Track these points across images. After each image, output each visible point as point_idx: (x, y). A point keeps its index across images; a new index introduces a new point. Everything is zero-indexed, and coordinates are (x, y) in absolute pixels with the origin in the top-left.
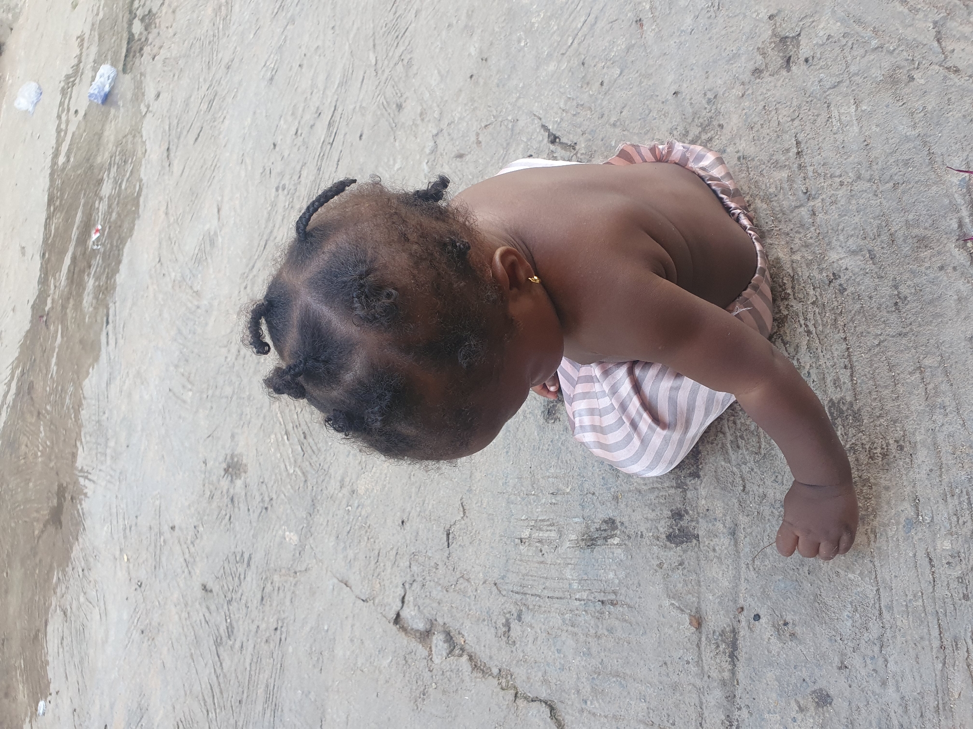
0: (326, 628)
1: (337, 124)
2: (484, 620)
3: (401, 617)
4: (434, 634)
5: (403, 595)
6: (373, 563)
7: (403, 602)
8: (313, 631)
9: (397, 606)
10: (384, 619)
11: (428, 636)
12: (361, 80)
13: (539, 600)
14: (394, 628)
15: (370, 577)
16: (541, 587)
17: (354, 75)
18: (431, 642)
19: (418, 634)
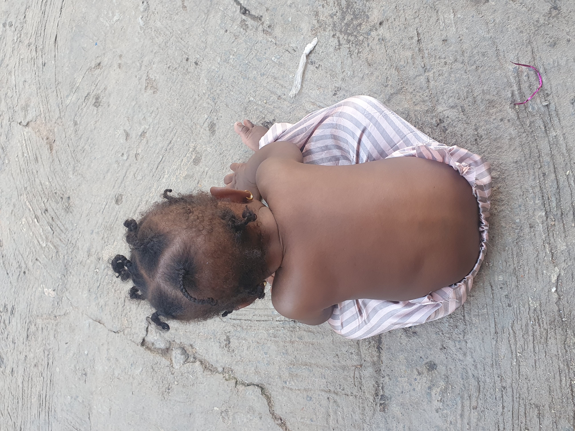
0: (86, 353)
2: (211, 338)
3: (146, 341)
4: (172, 350)
5: (147, 326)
6: (121, 306)
7: (147, 331)
8: (75, 356)
9: (142, 334)
10: (134, 343)
11: (167, 352)
13: (250, 323)
14: (142, 349)
15: (120, 317)
16: (252, 315)
18: (171, 355)
19: (160, 351)
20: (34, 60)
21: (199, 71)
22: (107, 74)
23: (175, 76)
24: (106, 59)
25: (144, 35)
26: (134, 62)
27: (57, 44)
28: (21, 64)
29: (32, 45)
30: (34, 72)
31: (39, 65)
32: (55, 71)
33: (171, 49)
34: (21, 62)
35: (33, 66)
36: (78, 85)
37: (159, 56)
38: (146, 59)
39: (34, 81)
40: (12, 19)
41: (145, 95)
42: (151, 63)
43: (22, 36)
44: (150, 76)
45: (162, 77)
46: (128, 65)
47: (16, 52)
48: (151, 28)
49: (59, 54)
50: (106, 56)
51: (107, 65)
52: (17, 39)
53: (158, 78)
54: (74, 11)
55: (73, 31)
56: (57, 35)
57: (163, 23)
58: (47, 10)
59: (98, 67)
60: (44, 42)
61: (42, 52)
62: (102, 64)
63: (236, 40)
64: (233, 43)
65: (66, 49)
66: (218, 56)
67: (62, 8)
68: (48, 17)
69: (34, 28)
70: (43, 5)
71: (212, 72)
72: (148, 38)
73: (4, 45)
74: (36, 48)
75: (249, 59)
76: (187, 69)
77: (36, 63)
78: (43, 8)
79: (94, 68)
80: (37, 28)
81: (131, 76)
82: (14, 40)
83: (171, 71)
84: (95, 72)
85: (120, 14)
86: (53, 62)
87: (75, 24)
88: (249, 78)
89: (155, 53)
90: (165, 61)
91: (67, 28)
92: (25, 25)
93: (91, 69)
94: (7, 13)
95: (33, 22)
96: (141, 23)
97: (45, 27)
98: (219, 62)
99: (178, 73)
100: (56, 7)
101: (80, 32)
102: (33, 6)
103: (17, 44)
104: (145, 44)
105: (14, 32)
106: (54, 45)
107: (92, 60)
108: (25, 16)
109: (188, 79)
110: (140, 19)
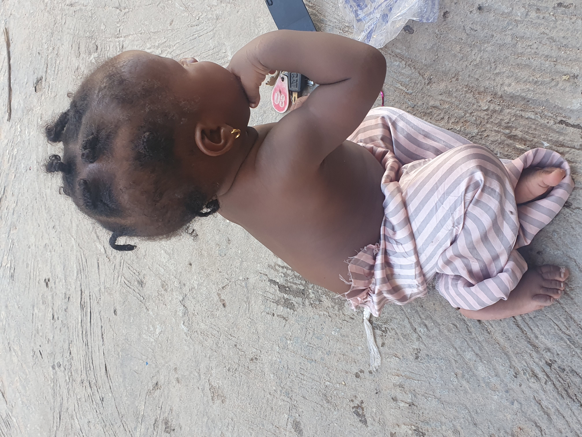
1: (89, 305)
12: (97, 266)
17: (89, 263)
20: (91, 397)
21: (261, 366)
22: (168, 393)
23: (238, 379)
24: (162, 377)
25: (192, 341)
26: (191, 373)
27: (108, 374)
28: (80, 405)
29: (85, 382)
30: (95, 411)
31: (97, 401)
32: (115, 403)
33: (224, 348)
34: (80, 403)
35: (92, 403)
36: (142, 413)
37: (215, 359)
38: (202, 366)
39: (98, 420)
40: (59, 359)
41: (214, 407)
42: (209, 369)
43: (73, 373)
44: (213, 384)
45: (225, 382)
46: (186, 377)
47: (71, 393)
48: (197, 331)
49: (114, 384)
50: (160, 373)
52: (69, 379)
53: (221, 384)
54: (115, 335)
55: (121, 356)
56: (106, 365)
57: (207, 324)
58: (89, 340)
59: (156, 387)
60: (96, 375)
61: (97, 387)
62: (159, 383)
63: (287, 322)
64: (285, 326)
65: (119, 377)
66: (275, 344)
67: (102, 335)
68: (92, 347)
69: (82, 363)
70: (84, 336)
71: (275, 363)
72: (197, 343)
73: (58, 388)
74: (90, 383)
75: (308, 339)
76: (248, 367)
77: (94, 400)
78: (85, 340)
79: (153, 390)
80: (85, 363)
81: (193, 389)
82: (66, 380)
83: (232, 374)
84: (155, 394)
85: (161, 324)
86: (110, 395)
87: (120, 349)
88: (316, 360)
89: (209, 358)
90: (223, 364)
91: (113, 354)
92: (73, 362)
93: (150, 392)
94: (52, 354)
95: (79, 357)
96: (185, 329)
97: (92, 358)
98: (278, 351)
99: (240, 373)
100: (96, 335)
101: (127, 355)
102: (75, 340)
103: (70, 384)
104: (196, 350)
105: (64, 372)
106: (106, 376)
107: (148, 382)
108: (70, 353)
109: (253, 378)
110: (182, 326)
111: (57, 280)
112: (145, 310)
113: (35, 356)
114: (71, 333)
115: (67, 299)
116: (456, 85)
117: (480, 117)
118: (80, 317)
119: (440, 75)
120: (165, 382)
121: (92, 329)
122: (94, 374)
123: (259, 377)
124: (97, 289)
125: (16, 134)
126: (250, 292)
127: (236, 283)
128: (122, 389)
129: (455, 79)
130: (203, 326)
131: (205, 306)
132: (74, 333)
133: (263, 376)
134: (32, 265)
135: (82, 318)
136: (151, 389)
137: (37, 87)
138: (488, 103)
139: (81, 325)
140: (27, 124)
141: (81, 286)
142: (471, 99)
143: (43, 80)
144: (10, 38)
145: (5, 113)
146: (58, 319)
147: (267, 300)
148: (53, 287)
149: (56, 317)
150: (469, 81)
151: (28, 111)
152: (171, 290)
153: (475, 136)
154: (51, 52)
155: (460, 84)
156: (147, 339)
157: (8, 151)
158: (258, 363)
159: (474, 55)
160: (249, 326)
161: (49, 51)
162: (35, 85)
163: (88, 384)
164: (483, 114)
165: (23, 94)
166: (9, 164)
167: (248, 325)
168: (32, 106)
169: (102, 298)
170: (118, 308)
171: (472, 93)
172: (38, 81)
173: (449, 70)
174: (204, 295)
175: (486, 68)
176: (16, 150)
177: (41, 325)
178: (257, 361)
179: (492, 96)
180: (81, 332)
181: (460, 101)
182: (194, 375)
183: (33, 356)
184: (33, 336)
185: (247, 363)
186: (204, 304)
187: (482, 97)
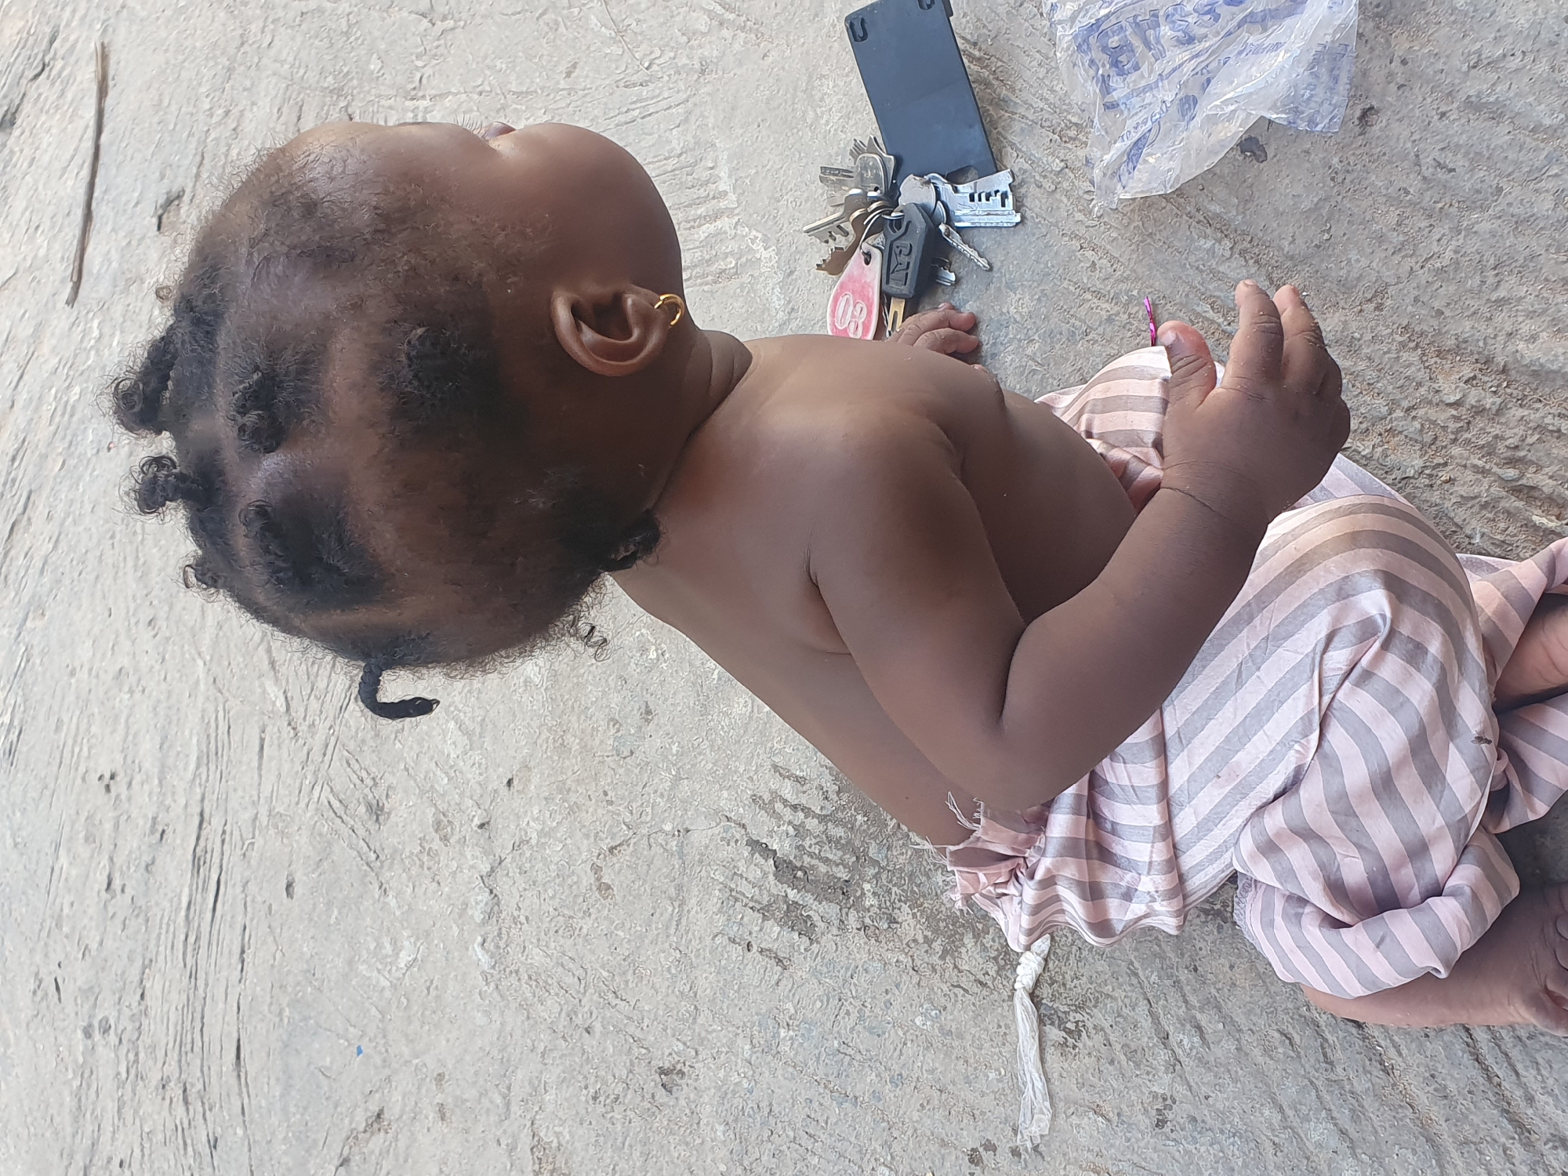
1: (216, 860)
12: (257, 749)
17: (235, 737)
20: (182, 1131)
21: (692, 1096)
22: (408, 1148)
23: (619, 1127)
24: (397, 1097)
25: (498, 998)
26: (483, 1094)
27: (243, 1070)
28: (147, 1153)
29: (172, 1084)
31: (200, 1148)
32: (250, 1158)
34: (147, 1145)
35: (182, 1152)
37: (558, 1061)
38: (519, 1077)
40: (107, 1009)
42: (537, 1088)
43: (142, 1055)
44: (542, 1134)
45: (581, 1132)
46: (468, 1104)
47: (128, 1113)
48: (517, 972)
49: (253, 1102)
50: (394, 1084)
51: (401, 1116)
52: (128, 1072)
53: (568, 1137)
54: (279, 955)
55: (286, 1021)
56: (239, 1040)
57: (549, 952)
58: (202, 963)
59: (376, 1126)
60: (205, 1069)
61: (203, 1103)
62: (386, 1115)
63: (786, 974)
64: (777, 984)
65: (272, 1082)
66: (741, 1036)
67: (243, 952)
68: (207, 985)
69: (171, 1028)
70: (190, 948)
71: (734, 1092)
72: (514, 1005)
73: (93, 1095)
74: (185, 1091)
75: (843, 1031)
76: (653, 1096)
77: (189, 1141)
78: (190, 961)
79: (365, 1131)
80: (179, 1028)
81: (481, 1143)
82: (118, 1074)
83: (603, 1110)
84: (371, 1145)
85: (418, 939)
86: (240, 1132)
87: (287, 999)
88: (856, 1098)
89: (543, 1054)
90: (580, 1078)
91: (266, 1012)
92: (145, 1022)
93: (356, 1138)
94: (91, 993)
95: (165, 1009)
96: (484, 959)
97: (203, 1018)
98: (747, 1056)
99: (628, 1112)
100: (226, 951)
101: (306, 1019)
102: (161, 958)
103: (128, 1086)
104: (508, 1028)
105: (116, 1049)
106: (235, 1074)
107: (356, 1106)
108: (142, 996)
109: (663, 1131)
110: (478, 949)
111: (138, 778)
112: (377, 893)
113: (40, 993)
114: (154, 936)
115: (158, 835)
116: (1373, 323)
117: (1434, 423)
118: (186, 891)
119: (1331, 290)
120: (402, 1112)
121: (215, 933)
122: (202, 1066)
123: (682, 1129)
124: (247, 815)
125: (84, 345)
126: (688, 871)
127: (652, 840)
128: (275, 1120)
129: (1374, 305)
130: (537, 957)
131: (553, 898)
132: (163, 937)
133: (695, 1126)
134: (73, 726)
135: (191, 895)
136: (362, 1128)
137: (165, 216)
138: (1462, 384)
139: (187, 916)
140: (121, 320)
141: (203, 800)
142: (1413, 369)
143: (186, 198)
144: (111, 73)
145: (62, 281)
146: (123, 891)
147: (736, 900)
148: (123, 797)
149: (117, 884)
150: (1414, 316)
151: (130, 282)
152: (458, 842)
153: (1413, 477)
154: (219, 123)
155: (1385, 320)
156: (369, 978)
157: (53, 391)
158: (685, 1086)
159: (1439, 240)
160: (673, 971)
161: (215, 120)
162: (160, 212)
163: (181, 1092)
164: (1442, 416)
165: (122, 234)
166: (53, 428)
167: (669, 970)
168: (143, 270)
169: (259, 842)
170: (299, 877)
171: (1419, 351)
172: (169, 202)
173: (1358, 279)
174: (553, 867)
175: (1470, 282)
176: (77, 389)
177: (72, 904)
178: (682, 1078)
179: (1479, 365)
180: (183, 937)
181: (1379, 371)
182: (492, 1102)
183: (35, 993)
184: (44, 934)
185: (653, 1084)
186: (550, 893)
187: (1447, 366)
